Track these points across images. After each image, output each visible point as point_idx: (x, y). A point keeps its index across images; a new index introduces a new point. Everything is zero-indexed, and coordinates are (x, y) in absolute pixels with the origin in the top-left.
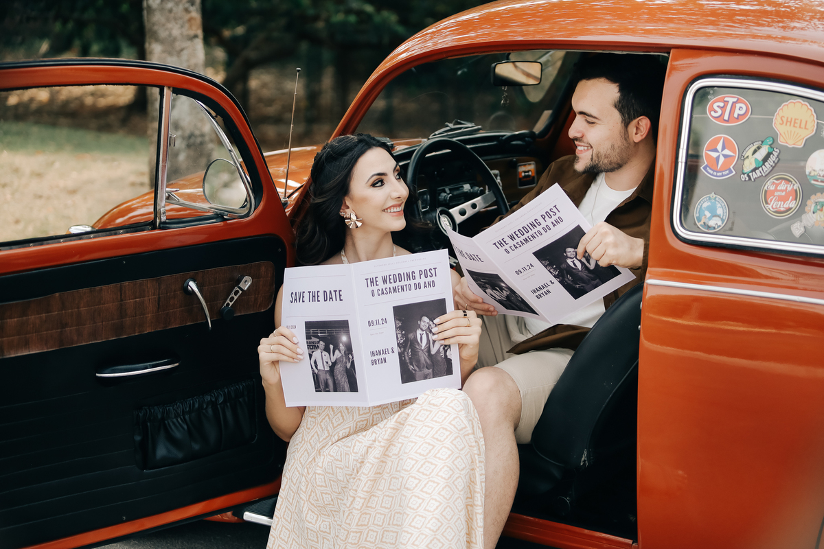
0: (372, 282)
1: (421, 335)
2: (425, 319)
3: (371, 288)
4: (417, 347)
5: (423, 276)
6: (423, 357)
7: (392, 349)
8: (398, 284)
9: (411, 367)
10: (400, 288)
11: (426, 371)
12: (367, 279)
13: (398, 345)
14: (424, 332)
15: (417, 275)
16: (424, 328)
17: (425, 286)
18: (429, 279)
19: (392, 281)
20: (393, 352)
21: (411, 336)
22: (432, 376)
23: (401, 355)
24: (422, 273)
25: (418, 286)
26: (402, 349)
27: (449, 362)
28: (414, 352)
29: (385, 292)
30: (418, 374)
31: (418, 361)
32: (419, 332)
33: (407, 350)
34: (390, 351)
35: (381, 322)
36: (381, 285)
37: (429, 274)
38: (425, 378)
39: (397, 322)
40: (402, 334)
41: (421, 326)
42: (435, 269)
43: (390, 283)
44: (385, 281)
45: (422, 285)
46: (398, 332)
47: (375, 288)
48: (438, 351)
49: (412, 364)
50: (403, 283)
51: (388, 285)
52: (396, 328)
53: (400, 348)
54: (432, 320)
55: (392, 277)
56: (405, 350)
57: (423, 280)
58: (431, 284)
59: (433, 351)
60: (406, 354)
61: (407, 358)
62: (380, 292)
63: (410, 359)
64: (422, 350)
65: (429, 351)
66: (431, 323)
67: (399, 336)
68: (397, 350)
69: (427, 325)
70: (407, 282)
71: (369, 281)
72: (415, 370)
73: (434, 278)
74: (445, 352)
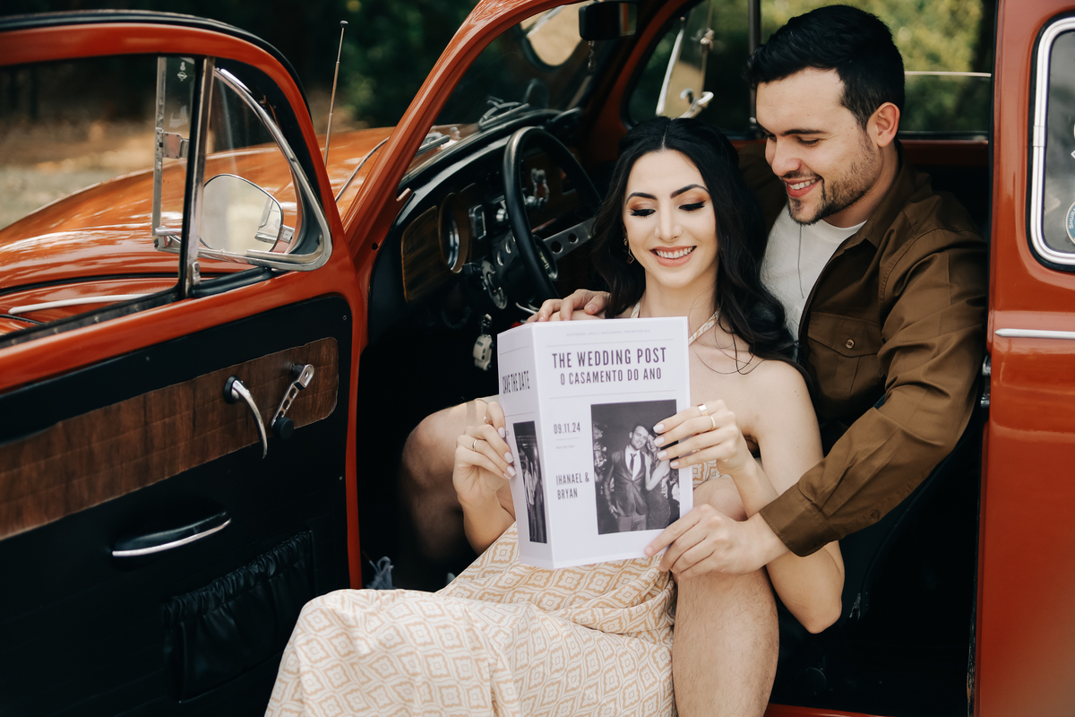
0: (562, 361)
1: (633, 456)
2: (641, 431)
3: (560, 370)
4: (625, 475)
5: (643, 359)
6: (633, 493)
7: (586, 475)
8: (601, 367)
9: (613, 509)
10: (604, 374)
11: (637, 517)
12: (555, 355)
13: (596, 469)
14: (638, 452)
15: (633, 356)
16: (638, 446)
17: (646, 377)
18: (652, 365)
19: (593, 362)
20: (587, 480)
21: (616, 456)
22: (645, 527)
23: (598, 486)
24: (643, 354)
25: (633, 375)
26: (601, 477)
27: (674, 506)
28: (620, 484)
29: (580, 379)
30: (623, 521)
31: (625, 499)
32: (629, 451)
33: (608, 480)
34: (583, 478)
35: (571, 428)
36: (576, 368)
37: (653, 356)
38: (634, 527)
39: (596, 431)
40: (603, 452)
41: (634, 442)
42: (663, 349)
43: (590, 365)
44: (581, 360)
45: (641, 374)
46: (598, 447)
47: (566, 371)
48: (658, 486)
49: (614, 503)
50: (610, 367)
51: (586, 369)
52: (594, 441)
53: (598, 474)
55: (592, 356)
56: (604, 480)
57: (643, 366)
58: (654, 374)
59: (650, 486)
60: (606, 486)
61: (607, 492)
62: (573, 379)
63: (612, 494)
64: (633, 482)
66: (650, 438)
67: (598, 454)
68: (593, 477)
69: (644, 442)
70: (617, 367)
71: (557, 357)
72: (618, 514)
73: (660, 364)
74: (670, 488)
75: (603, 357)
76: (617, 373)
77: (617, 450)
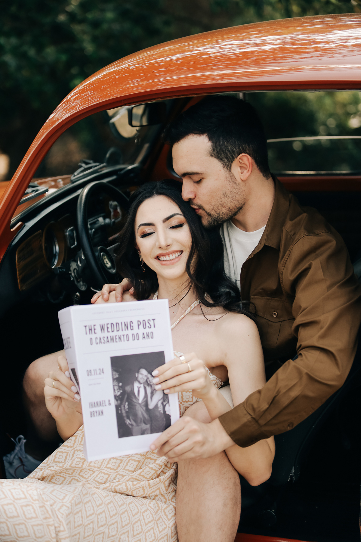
0: (90, 330)
1: (139, 388)
2: (144, 372)
3: (89, 336)
4: (134, 400)
5: (141, 326)
6: (140, 411)
7: (109, 401)
8: (115, 333)
9: (128, 422)
10: (117, 337)
11: (144, 426)
12: (86, 326)
13: (116, 397)
14: (142, 385)
15: (135, 325)
16: (142, 381)
17: (144, 337)
18: (148, 330)
19: (110, 330)
20: (110, 404)
21: (128, 389)
22: (149, 431)
23: (118, 408)
24: (142, 323)
25: (136, 337)
26: (119, 402)
27: (168, 418)
28: (132, 406)
29: (102, 341)
30: (135, 429)
31: (135, 415)
32: (136, 385)
33: (124, 403)
34: (107, 403)
35: (98, 372)
36: (99, 334)
37: (148, 325)
38: (143, 433)
39: (114, 373)
40: (119, 387)
41: (139, 379)
42: (154, 320)
43: (108, 332)
44: (103, 329)
45: (141, 336)
46: (116, 383)
47: (93, 336)
48: (156, 406)
49: (128, 418)
50: (120, 333)
51: (106, 334)
52: (114, 379)
53: (117, 400)
54: (150, 372)
55: (109, 326)
56: (121, 403)
57: (141, 331)
58: (149, 336)
59: (151, 406)
60: (123, 407)
61: (124, 412)
62: (98, 341)
63: (127, 412)
64: (140, 404)
65: (146, 405)
66: (149, 376)
67: (116, 388)
68: (114, 403)
69: (145, 378)
70: (125, 332)
71: (87, 328)
72: (132, 425)
73: (152, 329)
74: (164, 407)
75: (116, 327)
76: (125, 337)
77: (128, 384)
